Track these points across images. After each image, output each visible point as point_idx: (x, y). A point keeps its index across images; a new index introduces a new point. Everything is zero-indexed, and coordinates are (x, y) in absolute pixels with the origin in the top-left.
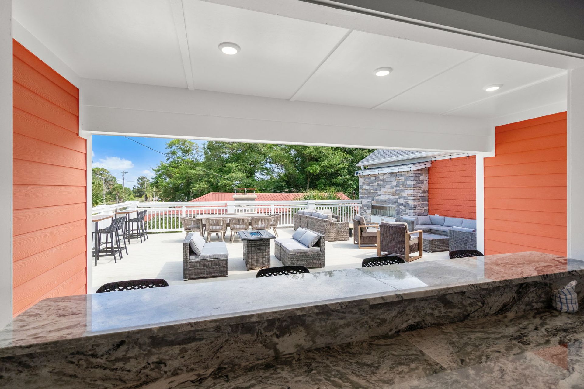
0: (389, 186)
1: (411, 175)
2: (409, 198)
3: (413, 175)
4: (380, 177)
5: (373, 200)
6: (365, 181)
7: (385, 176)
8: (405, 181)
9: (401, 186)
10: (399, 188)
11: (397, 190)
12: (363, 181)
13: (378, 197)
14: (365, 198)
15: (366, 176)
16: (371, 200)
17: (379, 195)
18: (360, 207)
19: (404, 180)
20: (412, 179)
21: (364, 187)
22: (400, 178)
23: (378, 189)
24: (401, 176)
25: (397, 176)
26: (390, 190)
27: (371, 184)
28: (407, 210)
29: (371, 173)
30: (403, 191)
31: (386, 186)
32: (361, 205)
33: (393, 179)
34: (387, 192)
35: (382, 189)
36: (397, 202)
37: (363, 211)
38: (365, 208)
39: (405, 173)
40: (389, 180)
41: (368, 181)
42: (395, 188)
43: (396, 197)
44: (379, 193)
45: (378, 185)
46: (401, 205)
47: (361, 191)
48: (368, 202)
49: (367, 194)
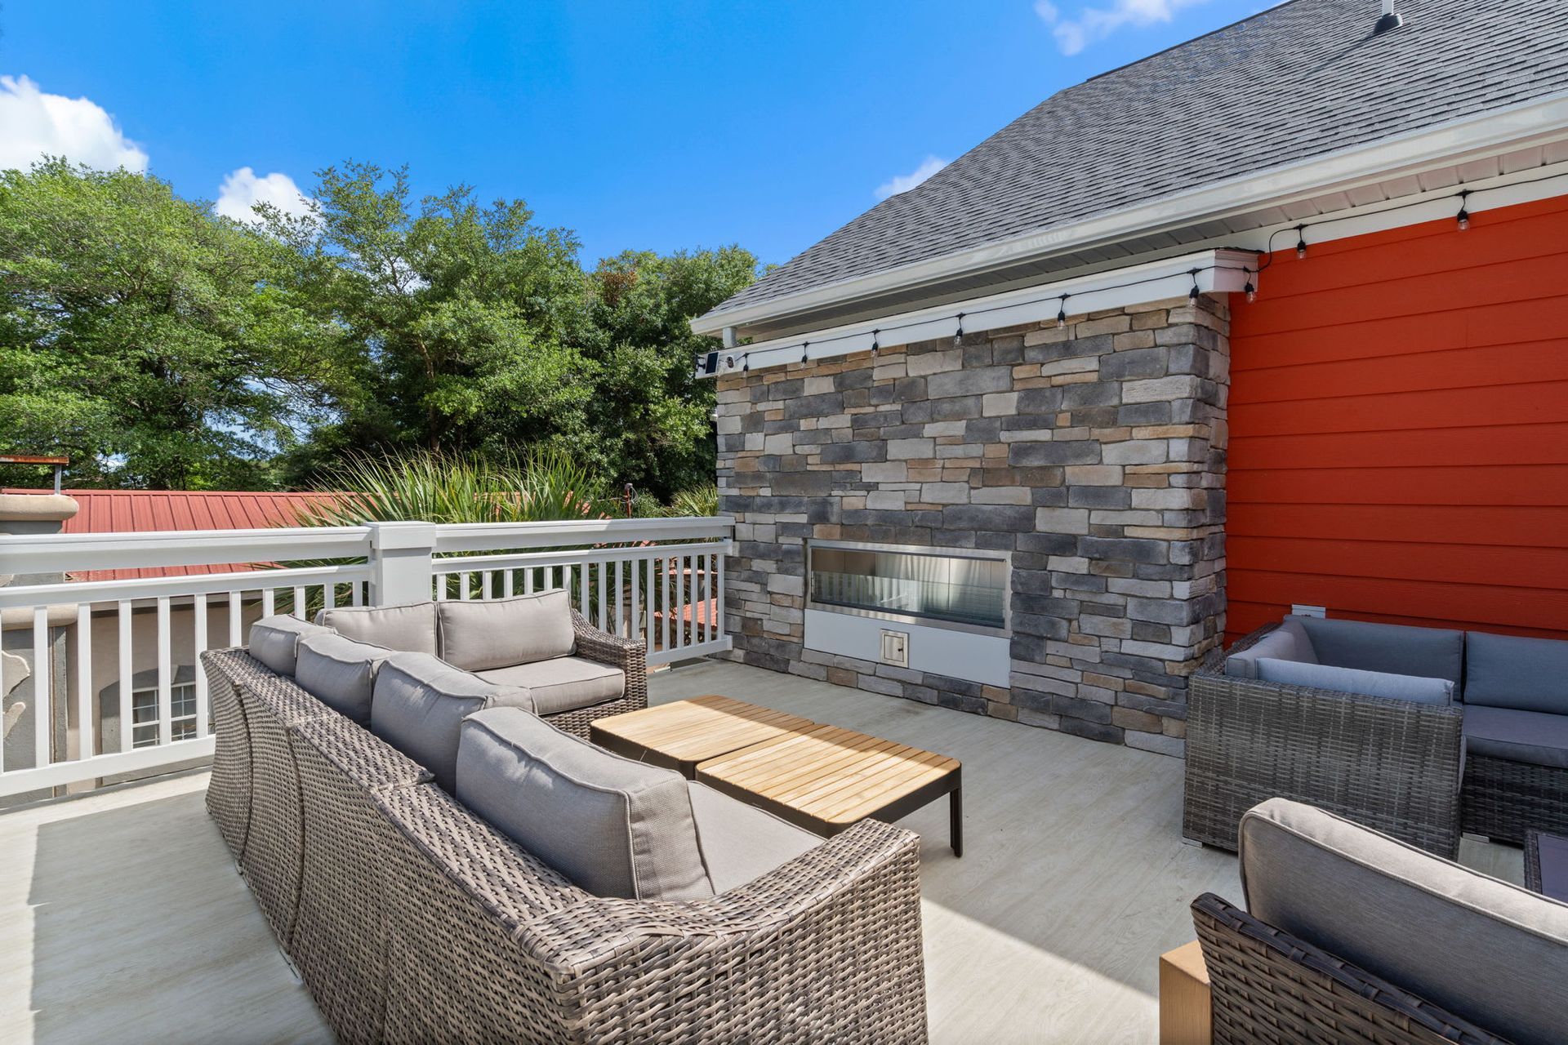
0: (958, 428)
1: (1166, 337)
2: (1138, 497)
3: (1188, 334)
4: (877, 375)
5: (820, 516)
6: (761, 407)
7: (918, 367)
8: (1101, 381)
9: (1064, 419)
10: (1044, 435)
11: (1021, 450)
12: (747, 409)
13: (854, 500)
14: (766, 507)
15: (769, 379)
16: (803, 519)
17: (871, 487)
18: (727, 558)
19: (1094, 377)
20: (1185, 361)
21: (756, 442)
22: (1048, 370)
23: (862, 446)
24: (1067, 350)
25: (1030, 355)
26: (959, 451)
27: (804, 424)
28: (1118, 584)
29: (814, 353)
30: (1088, 450)
31: (930, 430)
32: (731, 549)
33: (988, 379)
34: (939, 464)
35: (895, 449)
36: (1023, 522)
37: (749, 580)
38: (758, 565)
39: (1102, 327)
40: (950, 387)
41: (780, 405)
42: (1005, 436)
43: (1021, 495)
44: (870, 472)
45: (857, 422)
46: (1066, 545)
47: (729, 464)
48: (785, 529)
49: (775, 484)
